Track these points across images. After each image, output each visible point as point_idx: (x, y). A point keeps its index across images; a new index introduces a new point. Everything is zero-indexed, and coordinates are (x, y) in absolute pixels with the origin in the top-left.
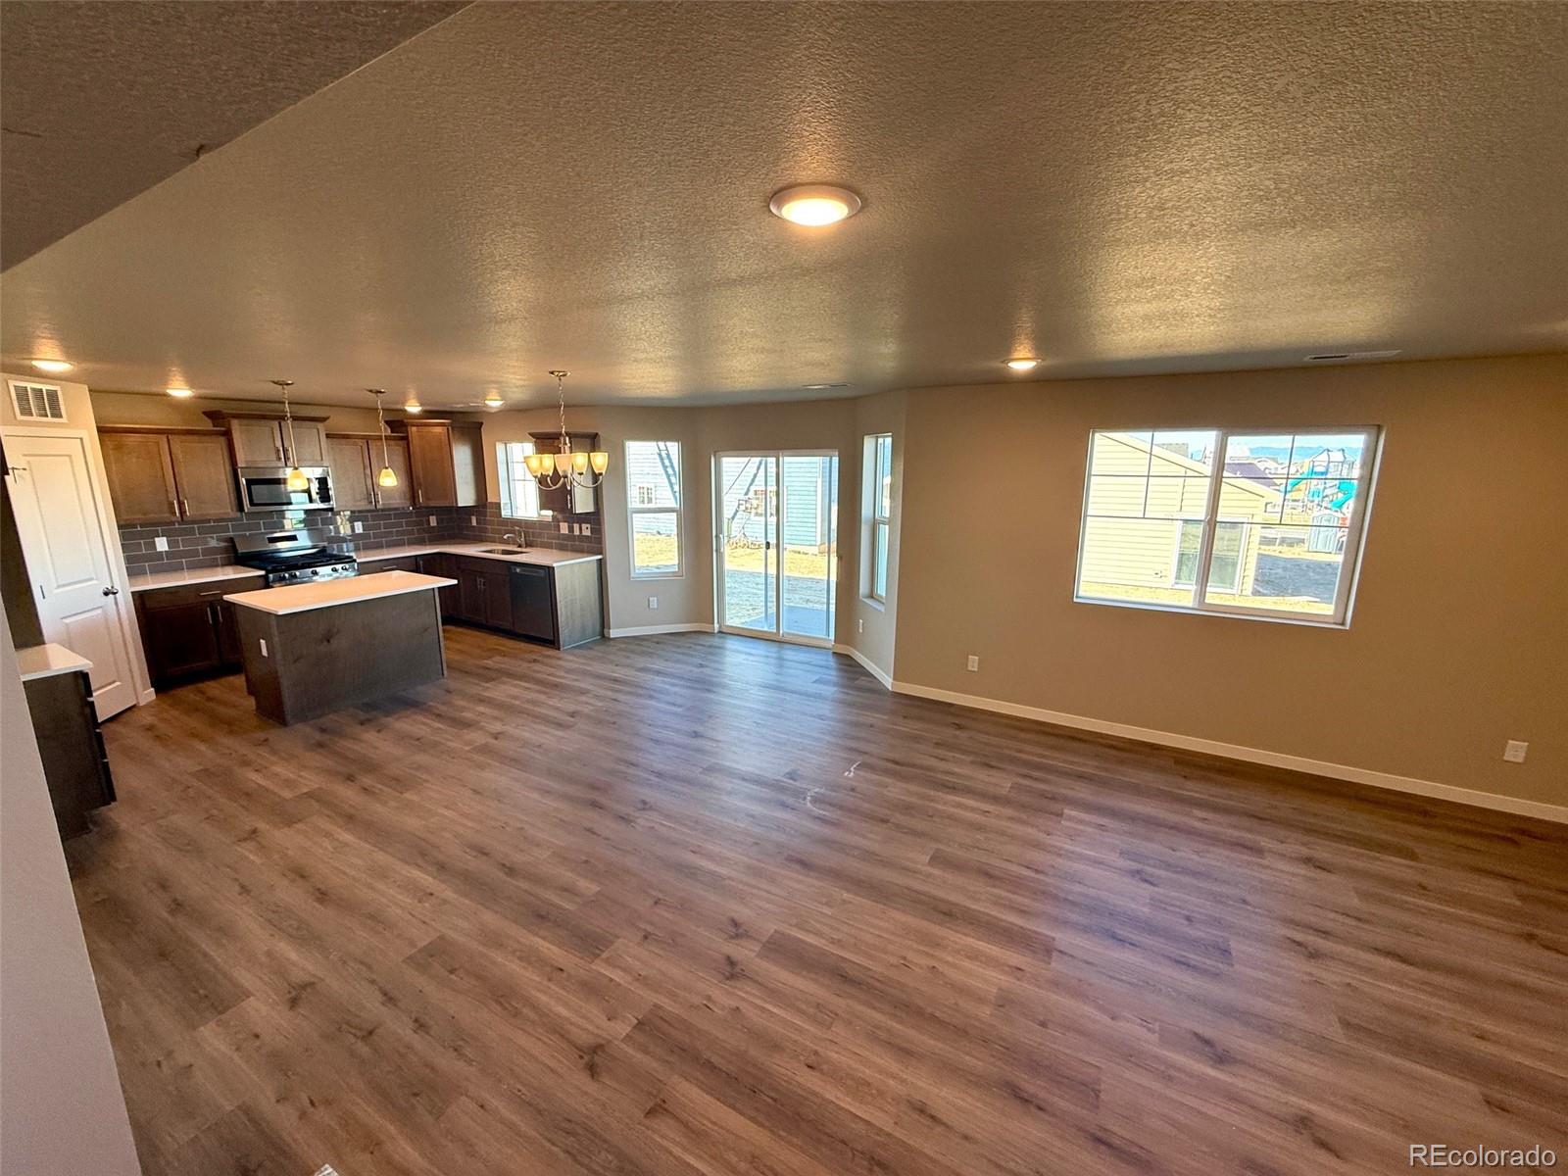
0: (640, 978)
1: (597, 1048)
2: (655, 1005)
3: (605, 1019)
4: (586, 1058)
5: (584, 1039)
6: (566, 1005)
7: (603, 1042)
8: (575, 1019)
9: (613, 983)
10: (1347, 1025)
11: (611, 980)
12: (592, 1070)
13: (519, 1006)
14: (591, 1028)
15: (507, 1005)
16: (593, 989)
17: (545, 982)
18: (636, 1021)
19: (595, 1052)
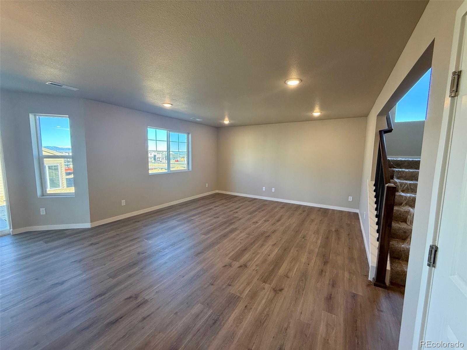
0: (248, 284)
1: (275, 290)
2: (258, 280)
3: (264, 290)
4: (278, 292)
5: (272, 294)
6: (261, 301)
7: (272, 289)
8: (266, 297)
9: (250, 290)
10: (249, 214)
11: (249, 291)
12: (281, 290)
13: (264, 315)
14: (268, 293)
15: (265, 319)
16: (253, 296)
17: (252, 310)
18: (264, 283)
19: (276, 290)
